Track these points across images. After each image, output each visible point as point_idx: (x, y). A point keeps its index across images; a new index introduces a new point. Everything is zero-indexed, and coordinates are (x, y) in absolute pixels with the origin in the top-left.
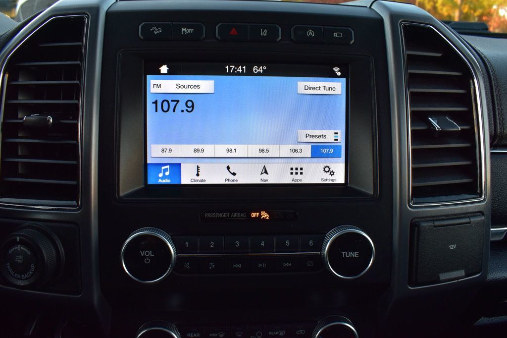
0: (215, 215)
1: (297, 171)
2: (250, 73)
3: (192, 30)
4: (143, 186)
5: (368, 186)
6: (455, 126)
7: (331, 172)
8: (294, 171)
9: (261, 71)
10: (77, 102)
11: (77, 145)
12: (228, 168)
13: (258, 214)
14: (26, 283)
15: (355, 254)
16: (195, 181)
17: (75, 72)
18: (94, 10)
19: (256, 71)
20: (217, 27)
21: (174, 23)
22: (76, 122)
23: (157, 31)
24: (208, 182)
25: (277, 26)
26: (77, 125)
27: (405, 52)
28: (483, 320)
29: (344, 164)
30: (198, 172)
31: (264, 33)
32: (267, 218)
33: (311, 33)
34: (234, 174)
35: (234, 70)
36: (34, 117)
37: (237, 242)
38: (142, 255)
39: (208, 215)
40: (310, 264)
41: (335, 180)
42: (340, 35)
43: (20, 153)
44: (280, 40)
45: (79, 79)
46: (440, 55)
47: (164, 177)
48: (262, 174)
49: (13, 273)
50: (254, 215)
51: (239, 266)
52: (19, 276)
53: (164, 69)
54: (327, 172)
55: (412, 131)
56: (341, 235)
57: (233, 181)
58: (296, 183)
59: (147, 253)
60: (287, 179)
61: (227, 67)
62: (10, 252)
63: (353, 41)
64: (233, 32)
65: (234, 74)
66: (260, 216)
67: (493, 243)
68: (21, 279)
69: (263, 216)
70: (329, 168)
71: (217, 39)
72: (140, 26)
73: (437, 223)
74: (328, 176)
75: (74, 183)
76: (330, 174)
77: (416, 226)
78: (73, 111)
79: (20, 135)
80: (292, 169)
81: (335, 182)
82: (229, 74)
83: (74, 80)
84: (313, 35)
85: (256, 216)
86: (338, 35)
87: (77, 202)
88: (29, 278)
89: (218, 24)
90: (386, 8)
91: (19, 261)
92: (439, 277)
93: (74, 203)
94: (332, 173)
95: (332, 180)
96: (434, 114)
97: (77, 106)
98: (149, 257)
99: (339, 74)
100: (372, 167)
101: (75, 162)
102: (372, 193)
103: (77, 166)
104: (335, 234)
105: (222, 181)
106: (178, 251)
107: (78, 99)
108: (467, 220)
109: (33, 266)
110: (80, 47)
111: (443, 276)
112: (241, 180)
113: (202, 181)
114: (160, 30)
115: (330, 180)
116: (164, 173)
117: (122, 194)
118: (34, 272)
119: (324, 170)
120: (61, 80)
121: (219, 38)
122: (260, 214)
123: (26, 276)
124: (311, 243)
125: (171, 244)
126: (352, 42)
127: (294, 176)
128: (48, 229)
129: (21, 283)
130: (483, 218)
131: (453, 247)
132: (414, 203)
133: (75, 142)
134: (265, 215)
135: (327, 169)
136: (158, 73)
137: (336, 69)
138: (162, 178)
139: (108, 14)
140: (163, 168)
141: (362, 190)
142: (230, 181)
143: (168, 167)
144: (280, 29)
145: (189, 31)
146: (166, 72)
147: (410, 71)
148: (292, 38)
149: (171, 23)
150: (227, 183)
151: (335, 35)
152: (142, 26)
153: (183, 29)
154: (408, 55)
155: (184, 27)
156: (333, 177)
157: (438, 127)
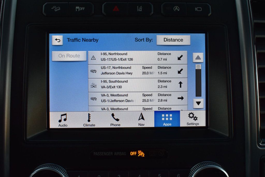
0: (102, 154)
3: (84, 8)
4: (47, 130)
5: (224, 130)
7: (194, 118)
12: (113, 115)
16: (87, 125)
20: (103, 5)
21: (69, 3)
23: (57, 9)
24: (97, 126)
25: (151, 4)
27: (252, 21)
29: (205, 111)
30: (89, 118)
31: (140, 9)
32: (143, 156)
33: (177, 8)
34: (117, 120)
41: (198, 124)
42: (200, 9)
48: (139, 119)
50: (133, 153)
54: (191, 118)
55: (260, 84)
57: (117, 125)
63: (210, 14)
64: (116, 9)
66: (137, 154)
69: (140, 155)
70: (193, 115)
71: (103, 15)
72: (44, 6)
74: (192, 120)
76: (194, 119)
81: (198, 126)
84: (179, 10)
85: (134, 154)
86: (198, 9)
89: (104, 3)
94: (196, 119)
95: (195, 124)
100: (227, 114)
102: (228, 135)
104: (198, 169)
105: (109, 126)
112: (124, 124)
113: (92, 125)
114: (59, 8)
115: (193, 124)
117: (28, 137)
119: (189, 116)
121: (105, 14)
122: (137, 153)
124: (178, 176)
126: (209, 15)
132: (263, 143)
134: (141, 154)
135: (191, 115)
141: (219, 132)
142: (115, 125)
144: (152, 6)
145: (82, 9)
147: (257, 36)
148: (162, 12)
149: (67, 3)
150: (112, 127)
151: (196, 9)
152: (45, 6)
153: (77, 8)
154: (255, 23)
155: (77, 6)
156: (196, 122)
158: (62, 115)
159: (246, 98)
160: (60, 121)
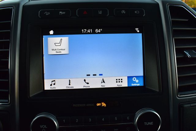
0: (78, 105)
1: (119, 81)
2: (94, 33)
3: (65, 13)
4: (42, 91)
5: (156, 87)
8: (118, 81)
9: (100, 31)
12: (85, 80)
13: (100, 104)
15: (151, 123)
16: (68, 87)
17: (8, 35)
18: (17, 5)
19: (97, 31)
20: (77, 11)
23: (47, 14)
24: (75, 88)
25: (107, 9)
26: (8, 61)
27: (171, 19)
30: (70, 83)
31: (100, 13)
32: (105, 106)
33: (123, 12)
34: (88, 83)
35: (86, 31)
37: (90, 119)
38: (41, 127)
39: (74, 105)
40: (128, 129)
42: (138, 12)
44: (109, 16)
45: (10, 39)
46: (187, 20)
48: (102, 83)
50: (98, 105)
53: (52, 32)
56: (143, 114)
57: (87, 87)
58: (119, 86)
59: (44, 126)
60: (115, 85)
61: (83, 30)
64: (85, 13)
65: (86, 33)
66: (101, 105)
71: (77, 16)
73: (192, 105)
77: (182, 106)
80: (117, 80)
82: (84, 33)
83: (7, 39)
89: (77, 9)
93: (7, 101)
96: (187, 49)
98: (45, 128)
99: (138, 31)
100: (157, 77)
101: (7, 80)
102: (158, 91)
103: (8, 82)
104: (140, 113)
105: (82, 87)
106: (59, 124)
107: (8, 48)
110: (10, 23)
112: (92, 86)
113: (72, 87)
114: (49, 13)
117: (31, 96)
122: (101, 104)
124: (128, 118)
125: (55, 121)
126: (144, 16)
127: (118, 83)
132: (180, 95)
133: (7, 70)
134: (104, 104)
136: (49, 34)
137: (137, 29)
139: (24, 6)
141: (153, 89)
144: (108, 10)
145: (63, 13)
146: (53, 34)
147: (174, 28)
148: (114, 14)
149: (54, 9)
150: (84, 88)
151: (136, 12)
152: (40, 12)
153: (60, 12)
154: (172, 21)
155: (61, 11)
157: (189, 56)
158: (52, 81)
159: (169, 67)
160: (51, 85)
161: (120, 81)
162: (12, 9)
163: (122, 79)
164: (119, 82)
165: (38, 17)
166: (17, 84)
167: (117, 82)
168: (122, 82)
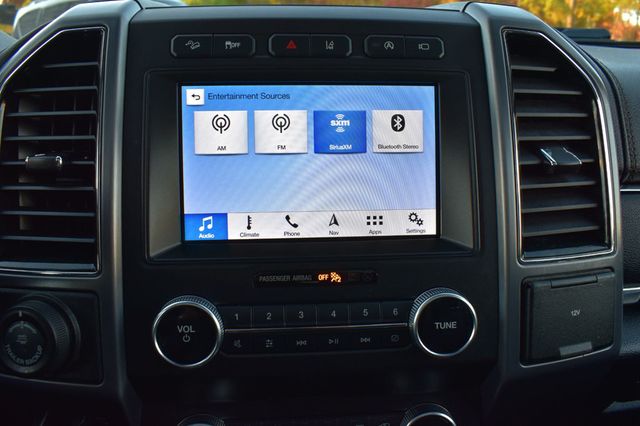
0: (273, 279)
1: (375, 220)
3: (238, 44)
4: (179, 243)
5: (466, 238)
6: (575, 160)
7: (418, 221)
8: (372, 221)
10: (93, 137)
11: (93, 193)
12: (288, 218)
13: (327, 276)
14: (31, 370)
15: (452, 325)
16: (245, 235)
17: (90, 100)
18: (114, 20)
20: (270, 40)
21: (215, 35)
22: (92, 163)
23: (195, 46)
24: (262, 236)
25: (347, 37)
26: (94, 167)
27: (509, 67)
28: (616, 406)
29: (434, 211)
30: (249, 223)
31: (330, 46)
32: (339, 281)
33: (389, 45)
34: (295, 226)
36: (39, 158)
37: (301, 313)
38: (180, 331)
39: (263, 279)
40: (395, 338)
41: (423, 231)
42: (426, 47)
43: (21, 204)
44: (351, 55)
45: (96, 109)
46: (552, 70)
47: (206, 231)
48: (330, 225)
49: (14, 357)
50: (322, 277)
51: (305, 343)
52: (22, 361)
54: (413, 221)
55: (521, 167)
56: (433, 301)
57: (294, 234)
58: (375, 235)
59: (186, 329)
60: (364, 231)
62: (11, 330)
63: (443, 54)
64: (291, 45)
66: (330, 278)
67: (627, 307)
68: (25, 365)
69: (334, 279)
70: (416, 216)
71: (269, 54)
72: (172, 40)
73: (555, 283)
74: (414, 226)
75: (92, 240)
76: (418, 223)
77: (529, 286)
78: (88, 149)
79: (20, 181)
80: (369, 218)
81: (424, 234)
83: (90, 109)
84: (392, 48)
85: (324, 279)
86: (424, 47)
87: (96, 266)
88: (35, 363)
89: (272, 35)
90: (483, 11)
91: (22, 342)
92: (559, 352)
93: (92, 266)
94: (420, 222)
95: (420, 231)
96: (548, 145)
97: (93, 143)
98: (189, 334)
100: (470, 213)
101: (91, 215)
102: (471, 246)
103: (94, 219)
104: (426, 299)
105: (282, 236)
106: (225, 325)
107: (94, 133)
108: (593, 278)
109: (39, 348)
110: (96, 68)
111: (565, 351)
112: (305, 232)
113: (254, 235)
114: (197, 44)
115: (417, 231)
116: (206, 226)
117: (152, 254)
118: (42, 356)
119: (410, 218)
120: (72, 110)
121: (273, 53)
122: (330, 276)
123: (32, 361)
124: (395, 312)
125: (216, 317)
126: (441, 56)
127: (372, 227)
128: (58, 301)
129: (26, 370)
130: (613, 275)
131: (576, 313)
132: (525, 258)
133: (91, 189)
134: (336, 277)
135: (413, 217)
138: (204, 232)
139: (132, 26)
140: (205, 219)
141: (458, 242)
142: (291, 235)
143: (211, 218)
144: (350, 41)
145: (235, 45)
147: (516, 91)
148: (366, 51)
149: (211, 35)
150: (287, 237)
151: (420, 46)
152: (175, 41)
153: (227, 43)
154: (513, 70)
155: (228, 40)
156: (421, 227)
157: (553, 161)
161: (378, 220)
162: (99, 31)
163: (381, 218)
164: (375, 223)
165: (171, 54)
166: (118, 225)
167: (369, 223)
168: (381, 223)
